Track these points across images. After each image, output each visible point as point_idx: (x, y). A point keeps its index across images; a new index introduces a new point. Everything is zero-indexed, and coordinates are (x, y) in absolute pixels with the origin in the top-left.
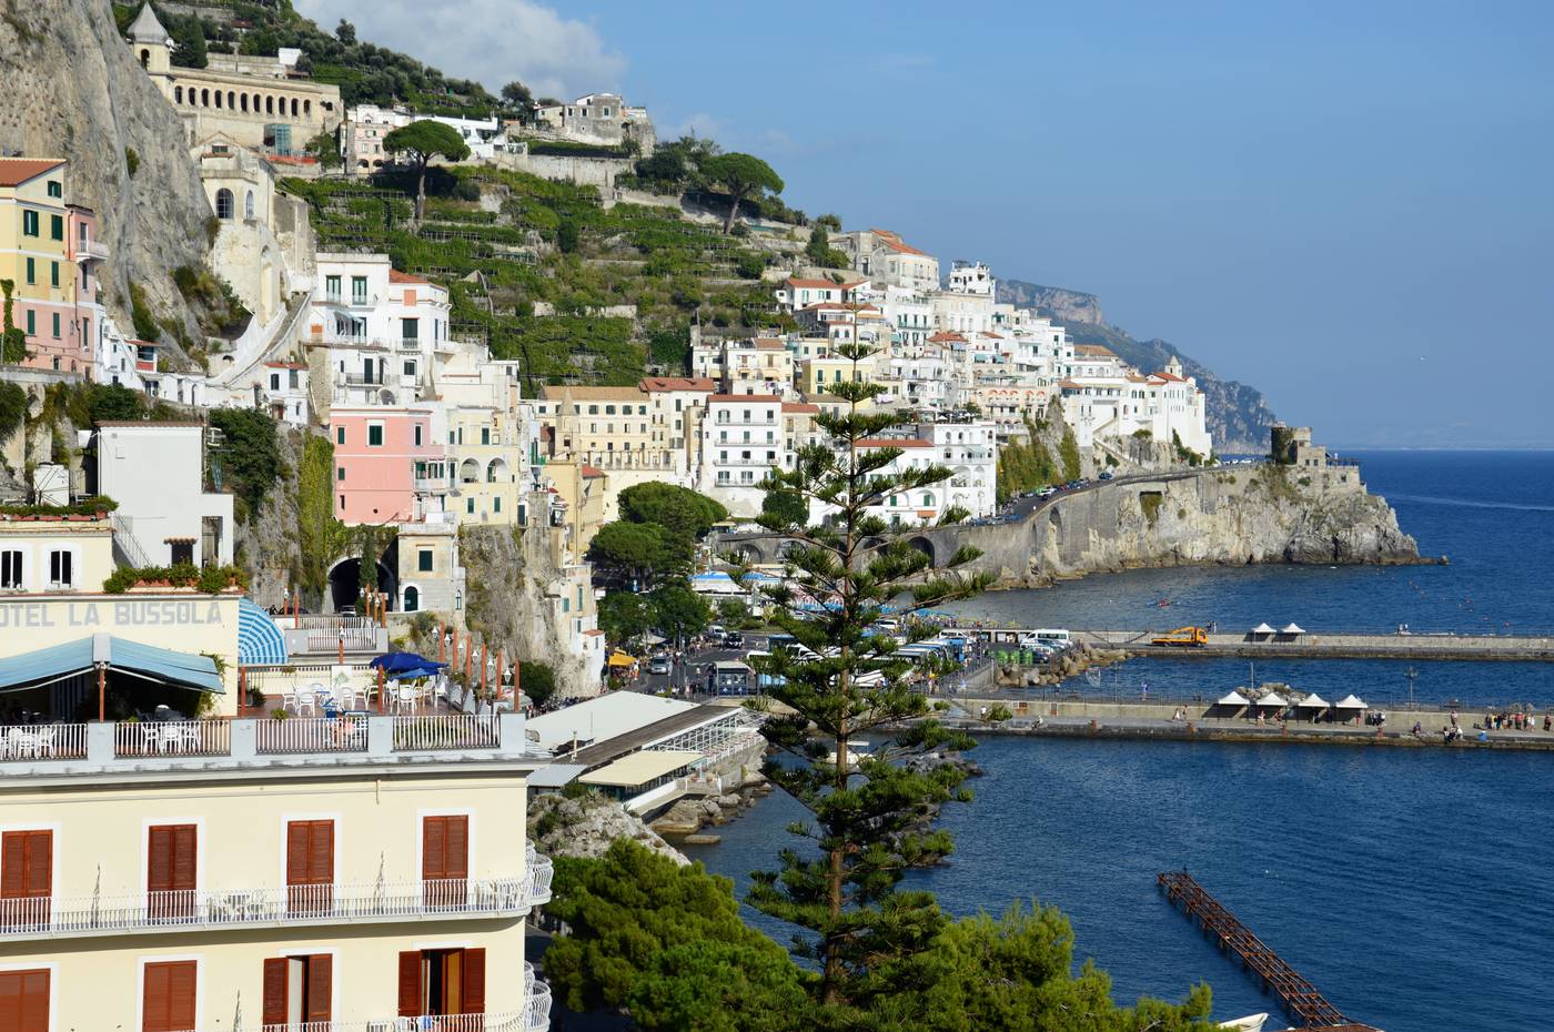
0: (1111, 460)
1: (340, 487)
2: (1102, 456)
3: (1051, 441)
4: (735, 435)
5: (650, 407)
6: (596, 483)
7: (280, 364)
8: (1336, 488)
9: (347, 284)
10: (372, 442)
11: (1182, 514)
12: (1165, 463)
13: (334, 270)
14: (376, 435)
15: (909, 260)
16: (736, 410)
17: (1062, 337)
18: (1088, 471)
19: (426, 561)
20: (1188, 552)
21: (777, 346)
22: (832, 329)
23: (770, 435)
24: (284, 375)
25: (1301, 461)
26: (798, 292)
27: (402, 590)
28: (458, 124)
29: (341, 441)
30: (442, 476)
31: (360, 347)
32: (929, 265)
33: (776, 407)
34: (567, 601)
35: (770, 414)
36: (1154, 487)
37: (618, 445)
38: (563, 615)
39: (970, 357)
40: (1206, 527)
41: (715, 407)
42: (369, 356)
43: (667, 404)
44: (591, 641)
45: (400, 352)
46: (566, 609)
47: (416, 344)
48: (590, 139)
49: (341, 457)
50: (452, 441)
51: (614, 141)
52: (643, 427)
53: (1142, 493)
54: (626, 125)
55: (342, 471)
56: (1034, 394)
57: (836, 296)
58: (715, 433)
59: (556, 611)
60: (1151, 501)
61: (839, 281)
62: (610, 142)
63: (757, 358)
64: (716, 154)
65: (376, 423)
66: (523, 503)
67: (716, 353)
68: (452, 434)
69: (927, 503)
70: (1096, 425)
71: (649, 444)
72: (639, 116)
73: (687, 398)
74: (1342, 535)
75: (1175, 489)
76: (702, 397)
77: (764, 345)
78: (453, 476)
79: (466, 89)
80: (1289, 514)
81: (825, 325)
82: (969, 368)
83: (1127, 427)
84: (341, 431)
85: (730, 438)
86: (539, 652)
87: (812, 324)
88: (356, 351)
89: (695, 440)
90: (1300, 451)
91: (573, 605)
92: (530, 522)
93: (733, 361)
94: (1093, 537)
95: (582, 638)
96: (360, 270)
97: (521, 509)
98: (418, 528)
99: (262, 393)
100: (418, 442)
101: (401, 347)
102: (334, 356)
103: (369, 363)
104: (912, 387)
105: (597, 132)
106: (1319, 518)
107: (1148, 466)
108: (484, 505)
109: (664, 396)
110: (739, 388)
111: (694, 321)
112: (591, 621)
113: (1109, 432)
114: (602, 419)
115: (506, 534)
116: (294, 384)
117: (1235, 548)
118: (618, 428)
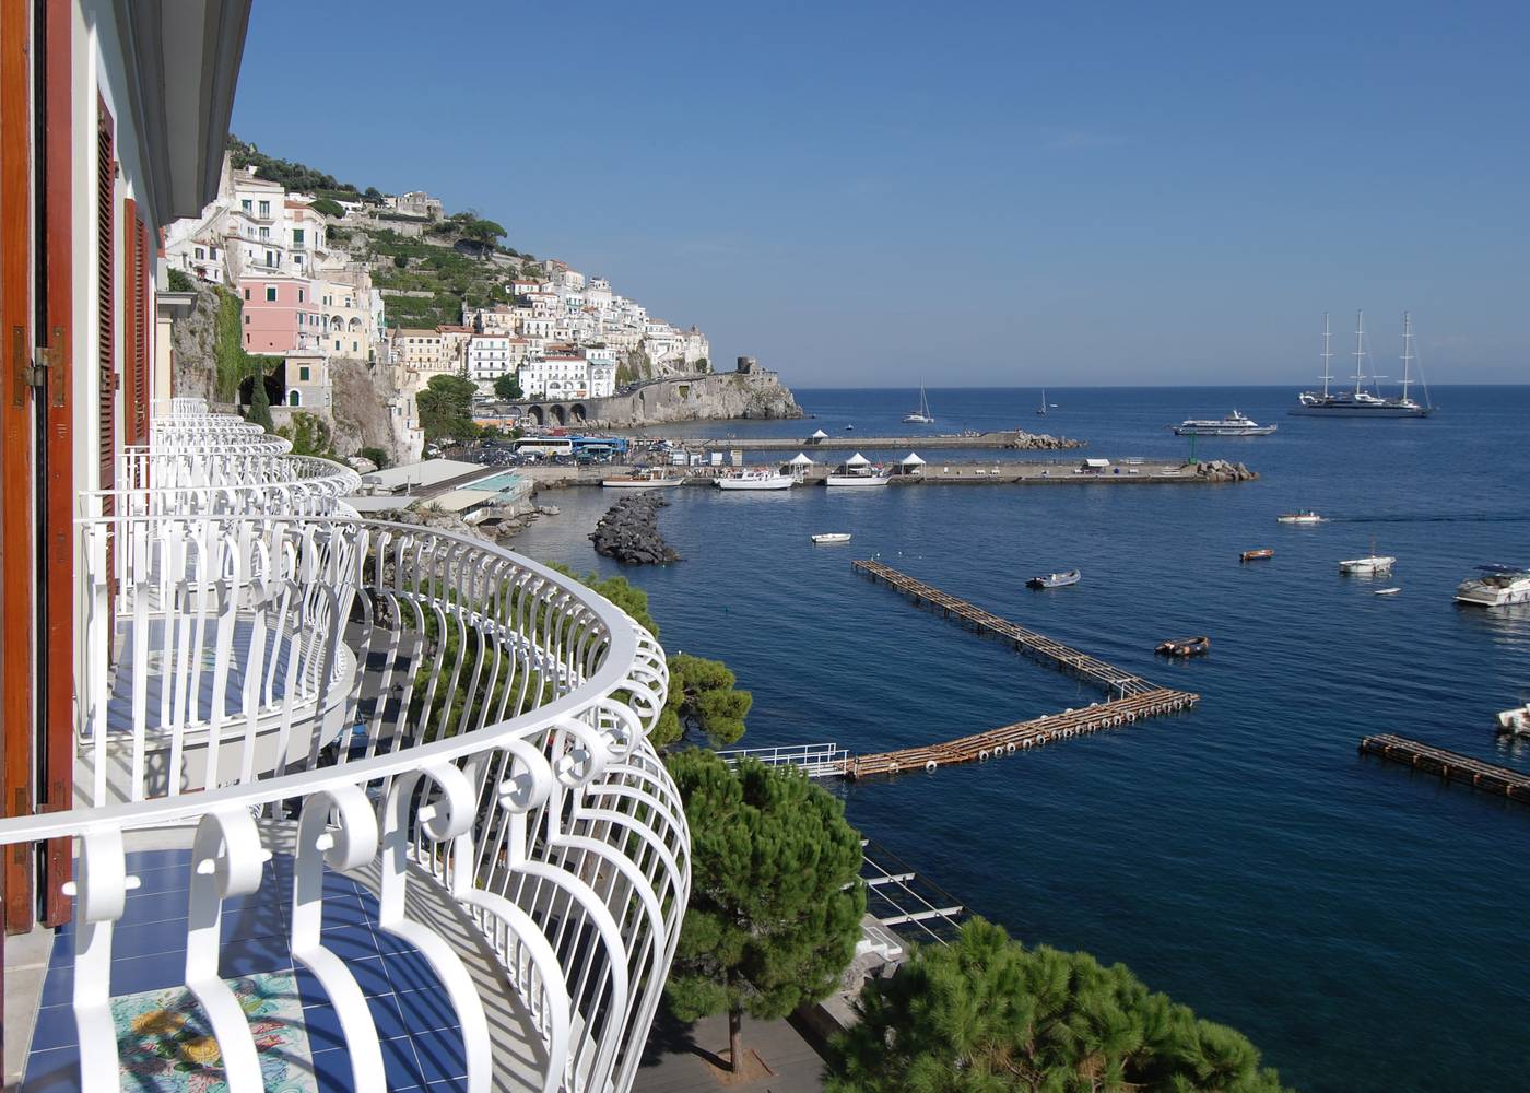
0: (665, 371)
1: (246, 328)
2: (661, 370)
3: (639, 361)
4: (485, 354)
5: (442, 340)
6: (413, 375)
7: (203, 243)
8: (766, 384)
9: (256, 206)
10: (269, 299)
11: (698, 396)
12: (692, 372)
13: (247, 197)
14: (271, 294)
15: (570, 275)
16: (486, 342)
17: (644, 313)
18: (655, 375)
19: (305, 374)
20: (700, 414)
21: (507, 311)
22: (534, 304)
23: (503, 354)
24: (207, 250)
25: (751, 372)
26: (517, 287)
27: (288, 393)
28: (343, 204)
29: (248, 298)
30: (318, 324)
31: (264, 244)
32: (580, 278)
33: (507, 340)
34: (400, 409)
35: (504, 343)
36: (685, 384)
37: (425, 359)
38: (398, 417)
39: (601, 320)
40: (710, 402)
41: (475, 340)
42: (270, 250)
43: (450, 338)
44: (415, 434)
45: (292, 251)
46: (400, 414)
47: (302, 245)
48: (410, 213)
49: (247, 308)
50: (325, 303)
51: (425, 215)
52: (438, 351)
53: (680, 387)
54: (429, 207)
55: (248, 318)
56: (631, 340)
57: (536, 288)
58: (475, 354)
59: (393, 415)
60: (684, 389)
61: (536, 282)
62: (421, 215)
63: (497, 317)
64: (478, 220)
65: (271, 287)
66: (372, 348)
67: (475, 315)
68: (325, 298)
69: (582, 387)
70: (659, 354)
71: (440, 358)
72: (436, 204)
73: (460, 336)
74: (770, 405)
75: (695, 384)
76: (468, 336)
77: (501, 311)
78: (325, 324)
79: (349, 188)
80: (746, 397)
81: (532, 302)
82: (601, 325)
83: (673, 355)
84: (248, 292)
85: (482, 356)
86: (382, 441)
87: (523, 302)
88: (260, 246)
89: (464, 357)
90: (751, 368)
91: (405, 412)
92: (377, 361)
93: (484, 319)
94: (658, 405)
95: (409, 432)
96: (265, 197)
97: (371, 352)
98: (301, 353)
99: (188, 259)
100: (301, 300)
101: (292, 248)
102: (246, 246)
103: (269, 255)
104: (574, 333)
105: (415, 210)
106: (759, 399)
107: (682, 374)
108: (346, 346)
109: (448, 335)
110: (487, 331)
111: (464, 300)
112: (415, 422)
113: (665, 358)
114: (416, 346)
115: (362, 365)
116: (213, 256)
117: (721, 412)
118: (425, 351)
